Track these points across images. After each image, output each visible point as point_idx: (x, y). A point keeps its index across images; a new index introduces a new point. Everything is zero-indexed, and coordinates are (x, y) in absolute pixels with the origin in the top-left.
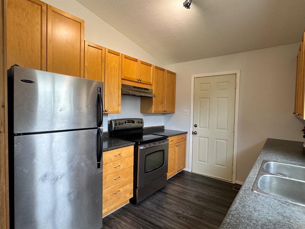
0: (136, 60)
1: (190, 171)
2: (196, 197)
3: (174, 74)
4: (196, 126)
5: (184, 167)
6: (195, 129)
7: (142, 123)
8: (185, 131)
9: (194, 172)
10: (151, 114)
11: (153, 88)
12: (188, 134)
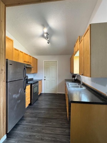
0: (27, 55)
1: (43, 93)
2: (49, 99)
3: (37, 59)
4: (45, 77)
5: (42, 92)
6: (45, 78)
7: (28, 77)
8: (41, 79)
9: (45, 92)
10: (31, 74)
11: (32, 64)
12: (42, 80)
